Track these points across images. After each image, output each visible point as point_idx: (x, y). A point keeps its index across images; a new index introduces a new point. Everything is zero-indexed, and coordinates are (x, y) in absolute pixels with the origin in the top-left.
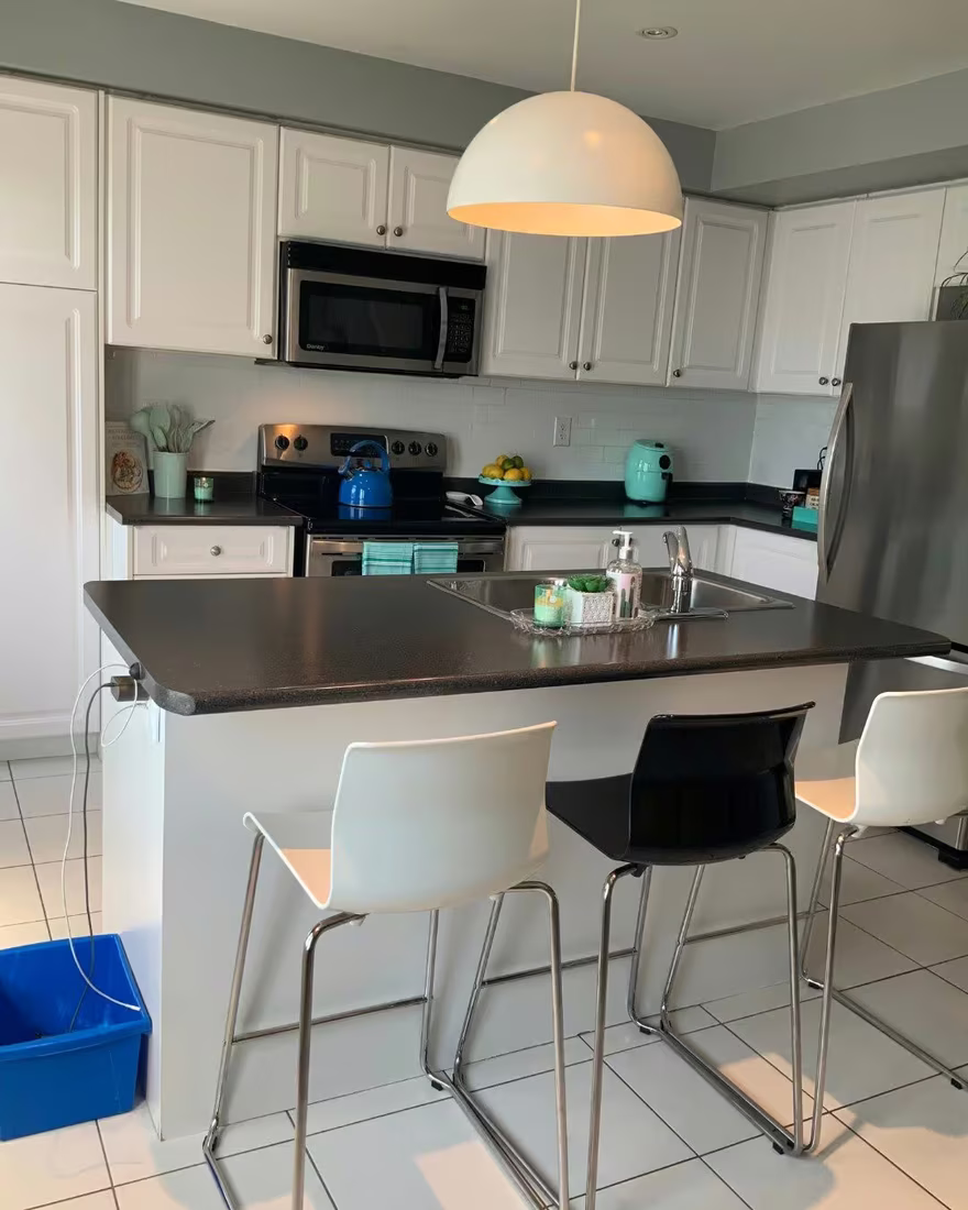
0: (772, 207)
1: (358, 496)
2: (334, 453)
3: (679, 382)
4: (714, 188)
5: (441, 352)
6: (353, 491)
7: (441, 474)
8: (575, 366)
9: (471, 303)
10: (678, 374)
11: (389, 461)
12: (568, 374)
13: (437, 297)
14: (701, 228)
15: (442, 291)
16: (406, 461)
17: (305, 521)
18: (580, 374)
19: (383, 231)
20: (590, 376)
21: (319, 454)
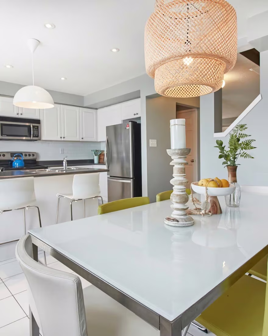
0: (97, 109)
1: (16, 164)
2: (11, 157)
3: (83, 140)
4: (85, 106)
5: (32, 136)
6: (15, 163)
7: (36, 160)
8: (61, 138)
9: (38, 127)
10: (82, 138)
11: (24, 158)
12: (60, 139)
13: (30, 126)
14: (83, 113)
15: (31, 124)
16: (28, 158)
17: (3, 169)
18: (62, 139)
19: (18, 114)
20: (64, 139)
21: (8, 157)
